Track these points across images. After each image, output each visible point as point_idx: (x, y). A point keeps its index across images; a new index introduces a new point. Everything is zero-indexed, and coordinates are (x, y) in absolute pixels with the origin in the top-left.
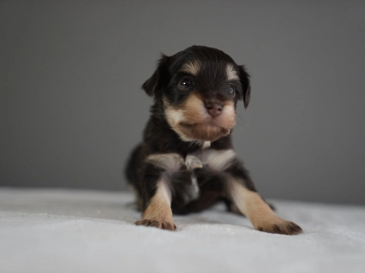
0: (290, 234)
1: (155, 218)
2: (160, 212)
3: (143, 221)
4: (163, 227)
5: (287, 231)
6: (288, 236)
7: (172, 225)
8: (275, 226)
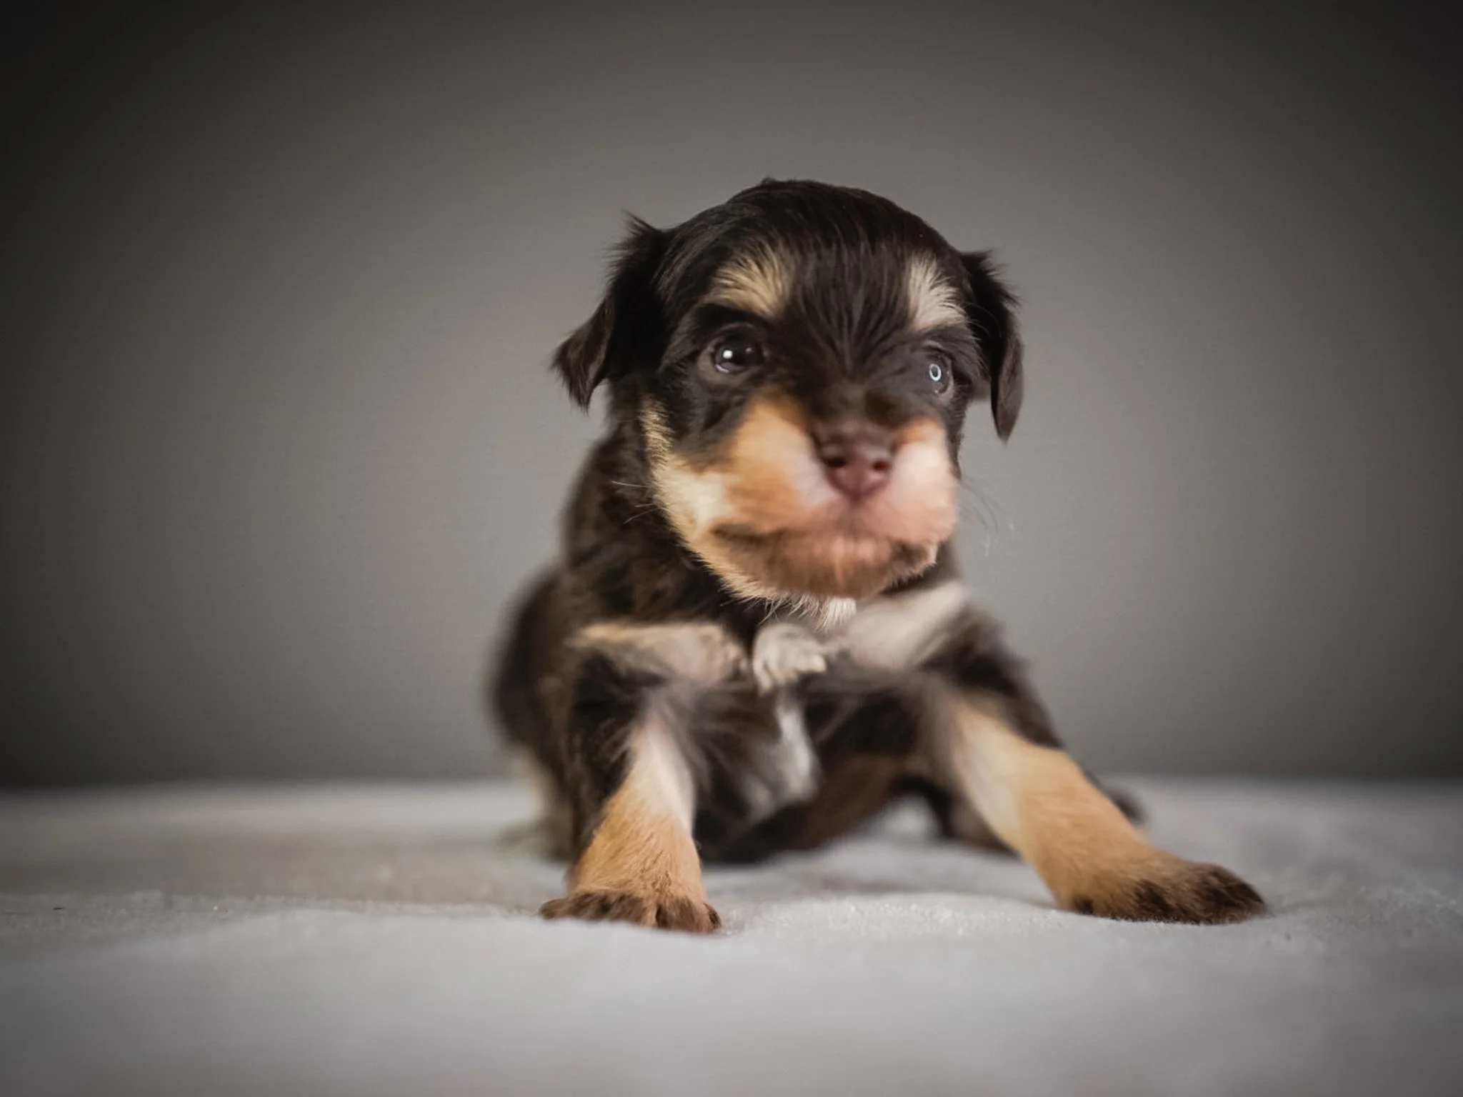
0: (1209, 921)
1: (625, 884)
2: (646, 860)
3: (574, 900)
4: (663, 921)
5: (1198, 906)
6: (1201, 929)
7: (703, 910)
8: (1143, 887)
